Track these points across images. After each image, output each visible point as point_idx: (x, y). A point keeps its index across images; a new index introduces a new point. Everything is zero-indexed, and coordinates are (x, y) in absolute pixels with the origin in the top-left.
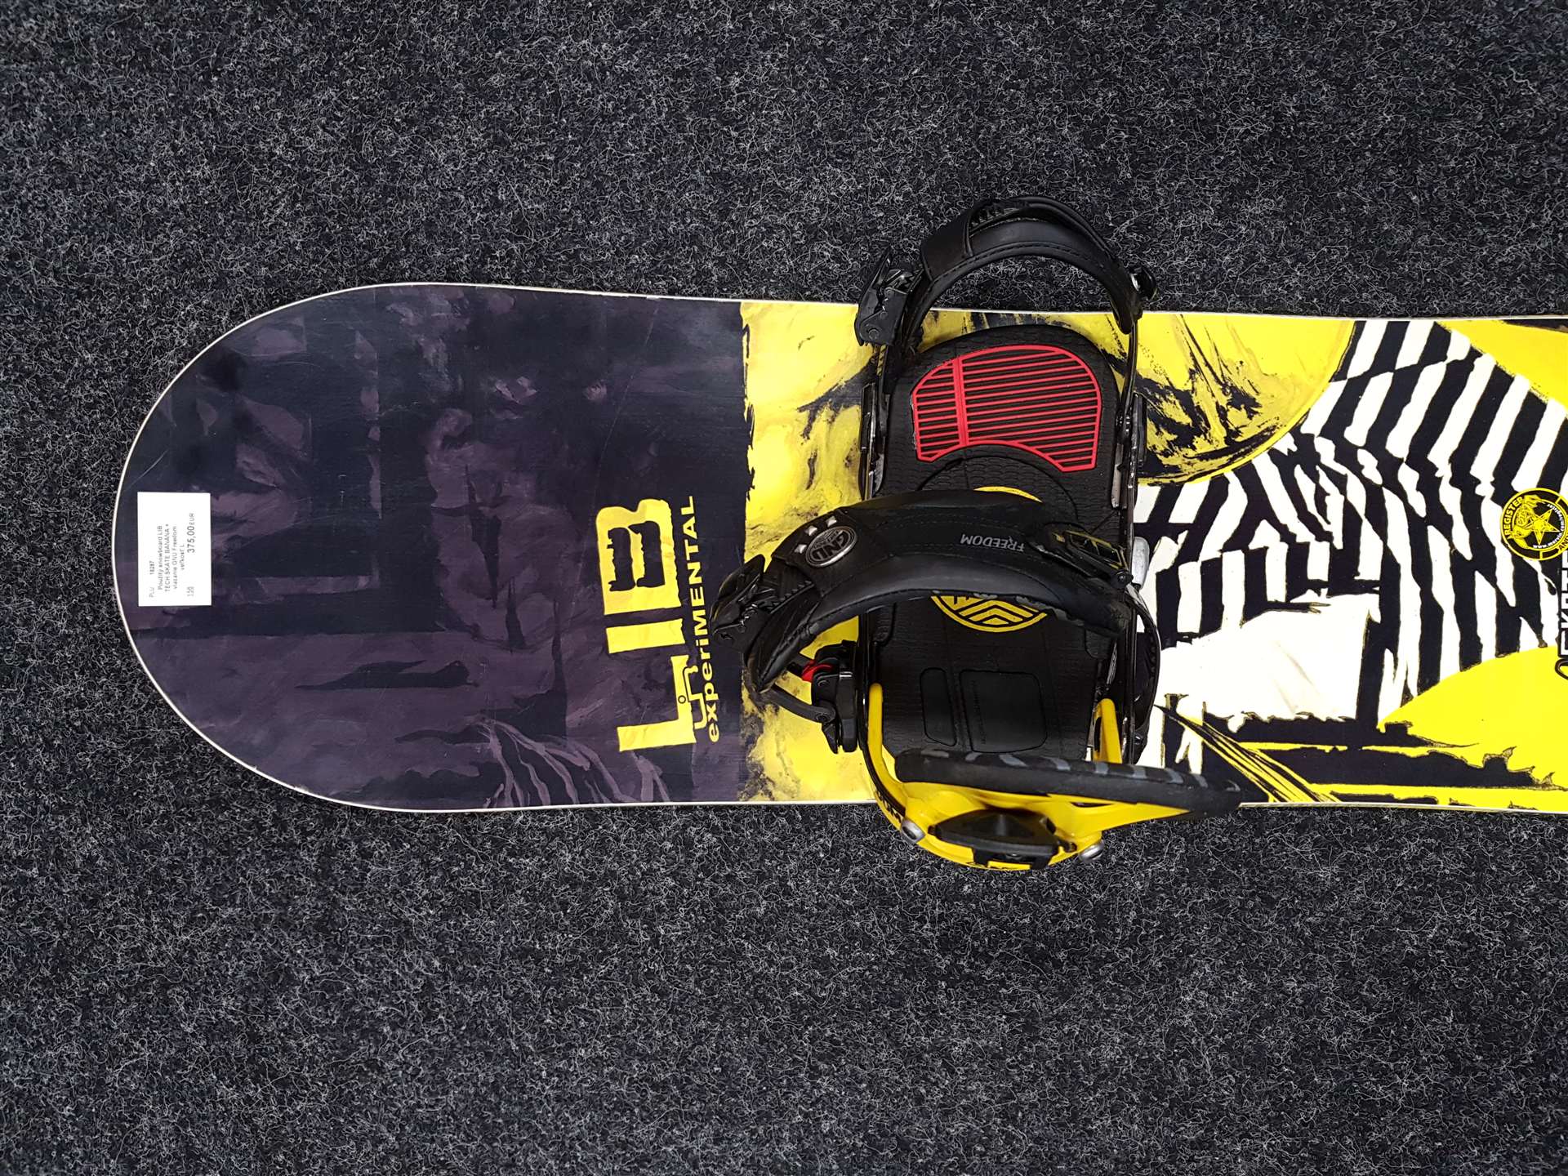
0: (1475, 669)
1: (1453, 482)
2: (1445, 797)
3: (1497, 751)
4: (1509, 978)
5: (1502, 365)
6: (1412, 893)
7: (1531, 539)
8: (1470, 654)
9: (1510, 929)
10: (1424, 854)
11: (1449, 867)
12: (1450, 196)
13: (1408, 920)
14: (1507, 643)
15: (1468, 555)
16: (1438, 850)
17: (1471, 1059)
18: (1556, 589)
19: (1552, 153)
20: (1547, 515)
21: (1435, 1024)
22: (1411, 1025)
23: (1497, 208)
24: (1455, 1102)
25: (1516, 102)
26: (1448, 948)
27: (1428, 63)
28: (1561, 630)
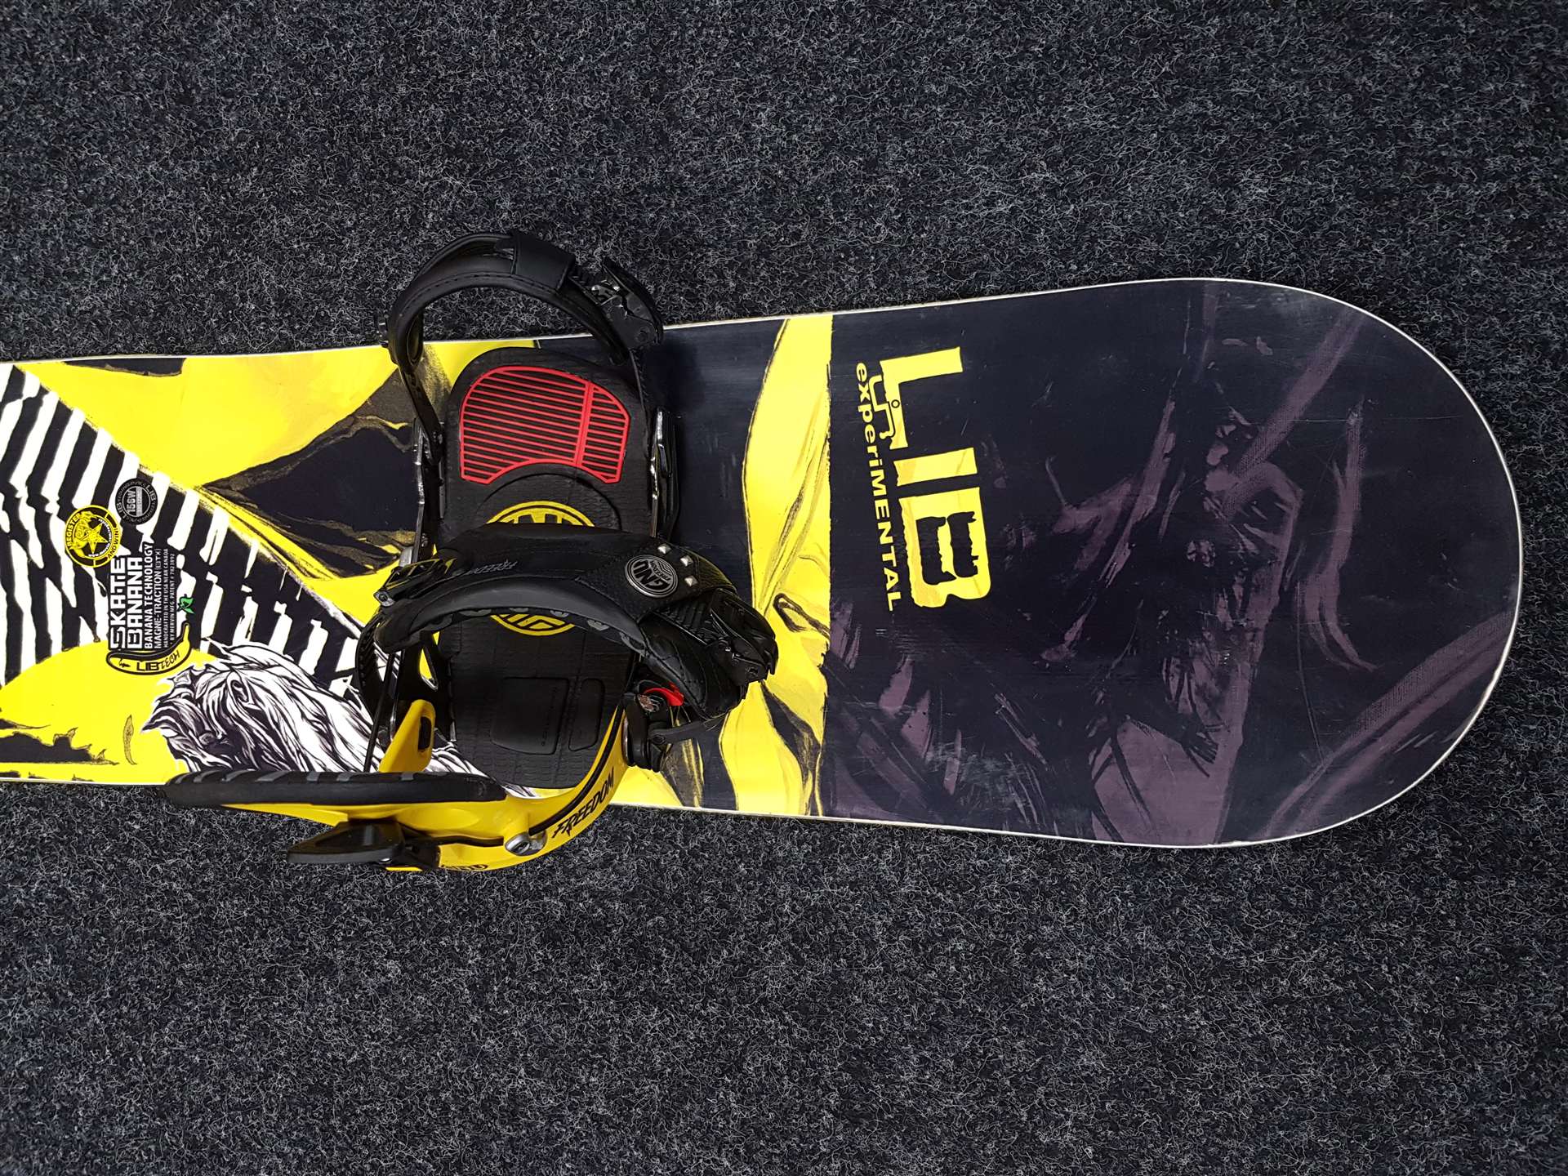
0: (47, 661)
1: (29, 503)
2: (26, 771)
3: (63, 731)
4: (93, 926)
5: (63, 400)
6: (21, 854)
7: (86, 550)
8: (43, 650)
9: (92, 885)
10: (28, 821)
11: (46, 831)
12: (43, 254)
13: (19, 877)
14: (71, 640)
15: (41, 565)
16: (38, 817)
17: (66, 995)
18: (106, 593)
19: (119, 215)
20: (98, 528)
21: (38, 966)
22: (20, 967)
23: (78, 265)
24: (55, 1033)
25: (93, 172)
26: (48, 901)
27: (29, 141)
28: (110, 626)
